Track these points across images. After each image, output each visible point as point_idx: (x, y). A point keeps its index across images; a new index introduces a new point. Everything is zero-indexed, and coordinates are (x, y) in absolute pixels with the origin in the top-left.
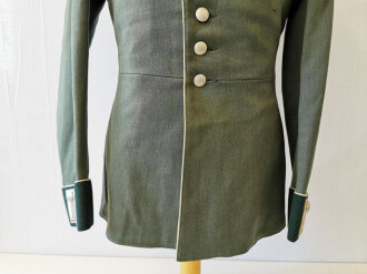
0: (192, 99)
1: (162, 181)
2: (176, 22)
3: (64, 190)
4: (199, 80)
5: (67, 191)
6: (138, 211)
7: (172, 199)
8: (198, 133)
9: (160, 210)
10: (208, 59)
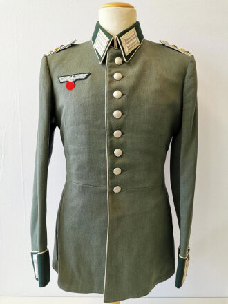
0: (112, 201)
1: (95, 250)
2: (103, 156)
3: (32, 254)
4: (117, 189)
5: (34, 255)
6: (79, 270)
7: (101, 262)
8: (116, 221)
9: (93, 268)
10: (122, 177)
